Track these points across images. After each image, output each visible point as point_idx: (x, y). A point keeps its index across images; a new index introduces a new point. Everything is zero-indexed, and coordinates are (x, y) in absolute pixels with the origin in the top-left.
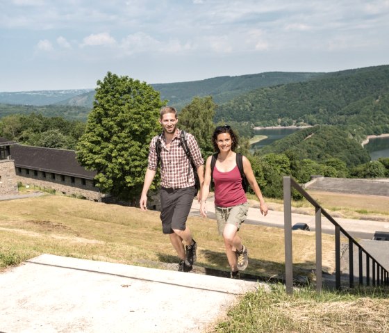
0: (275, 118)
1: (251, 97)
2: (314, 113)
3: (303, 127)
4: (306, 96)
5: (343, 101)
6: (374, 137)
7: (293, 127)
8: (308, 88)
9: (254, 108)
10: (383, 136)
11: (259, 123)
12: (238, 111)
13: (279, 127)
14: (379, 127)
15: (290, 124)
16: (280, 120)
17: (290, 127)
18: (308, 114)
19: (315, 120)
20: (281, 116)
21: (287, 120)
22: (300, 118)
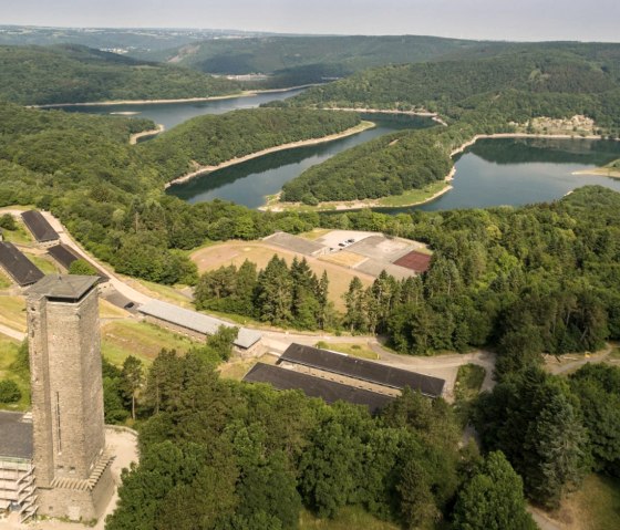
0: (393, 101)
1: (371, 74)
2: (436, 99)
3: (422, 114)
4: (430, 79)
5: (470, 88)
6: (485, 136)
7: (411, 112)
8: (435, 70)
9: (371, 88)
10: (495, 136)
11: (374, 105)
12: (354, 90)
13: (396, 111)
14: (491, 126)
15: (408, 108)
16: (397, 104)
17: (408, 112)
18: (429, 100)
19: (435, 108)
20: (400, 99)
21: (406, 104)
22: (420, 104)
